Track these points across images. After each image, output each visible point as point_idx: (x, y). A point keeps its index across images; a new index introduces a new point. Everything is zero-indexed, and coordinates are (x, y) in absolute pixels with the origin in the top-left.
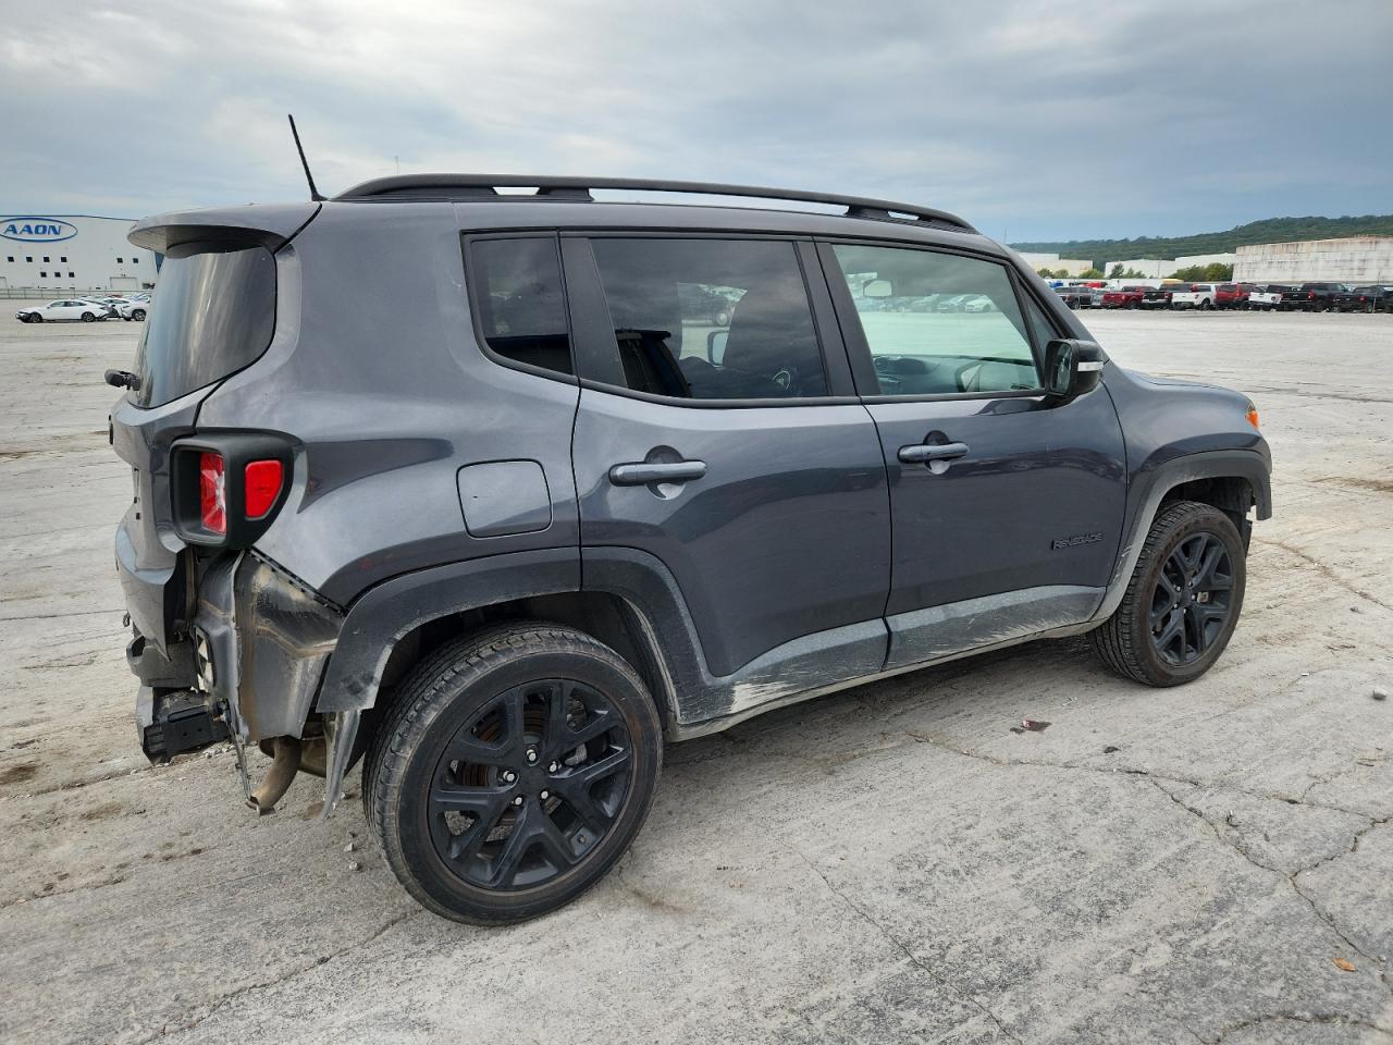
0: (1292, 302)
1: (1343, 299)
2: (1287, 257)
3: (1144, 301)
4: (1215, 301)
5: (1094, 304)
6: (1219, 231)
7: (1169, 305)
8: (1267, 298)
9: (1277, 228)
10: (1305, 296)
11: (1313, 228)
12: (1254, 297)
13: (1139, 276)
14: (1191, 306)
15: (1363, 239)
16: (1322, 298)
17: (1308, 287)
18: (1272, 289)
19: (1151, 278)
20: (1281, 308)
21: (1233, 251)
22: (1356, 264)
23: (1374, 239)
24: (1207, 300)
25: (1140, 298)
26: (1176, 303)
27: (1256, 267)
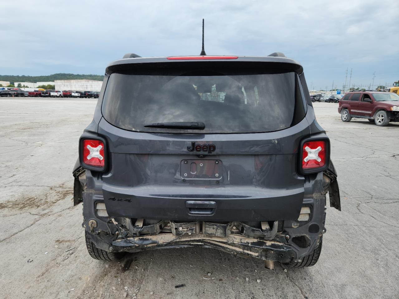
0: (83, 96)
1: (95, 95)
2: (68, 84)
3: (42, 95)
4: (63, 95)
5: (25, 95)
6: (47, 75)
7: (50, 96)
8: (77, 94)
9: (62, 76)
10: (86, 94)
11: (71, 77)
12: (73, 94)
13: (27, 87)
14: (57, 97)
15: (85, 80)
16: (89, 95)
17: (85, 92)
18: (77, 92)
19: (31, 88)
20: (80, 97)
21: (53, 81)
22: (85, 86)
23: (88, 81)
24: (60, 95)
25: (40, 94)
26: (52, 96)
27: (61, 86)
